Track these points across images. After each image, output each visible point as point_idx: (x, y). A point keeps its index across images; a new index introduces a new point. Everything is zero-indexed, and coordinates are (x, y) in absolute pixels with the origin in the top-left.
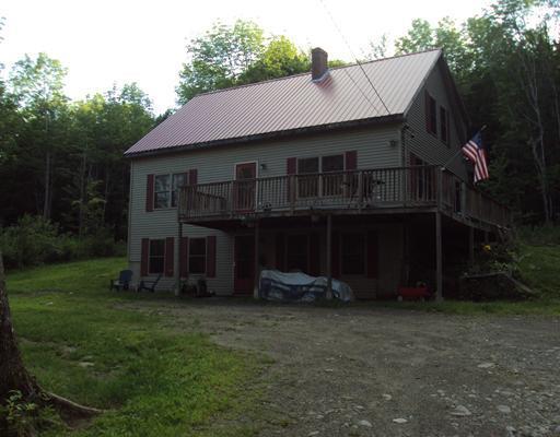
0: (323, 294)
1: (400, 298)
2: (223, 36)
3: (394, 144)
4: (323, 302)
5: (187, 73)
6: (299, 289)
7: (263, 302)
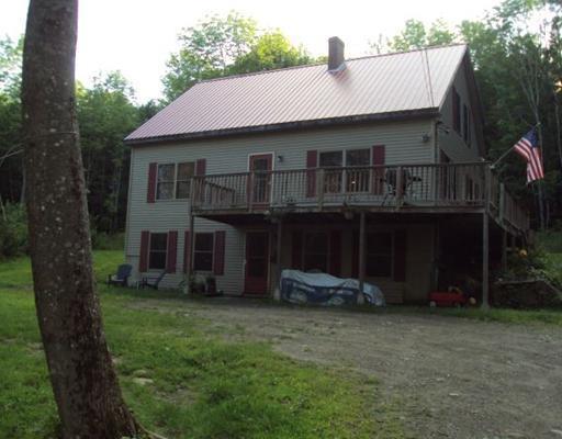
0: (354, 298)
1: (433, 304)
2: (215, 25)
3: (426, 140)
4: (353, 305)
5: (174, 62)
6: (325, 291)
7: (285, 303)
